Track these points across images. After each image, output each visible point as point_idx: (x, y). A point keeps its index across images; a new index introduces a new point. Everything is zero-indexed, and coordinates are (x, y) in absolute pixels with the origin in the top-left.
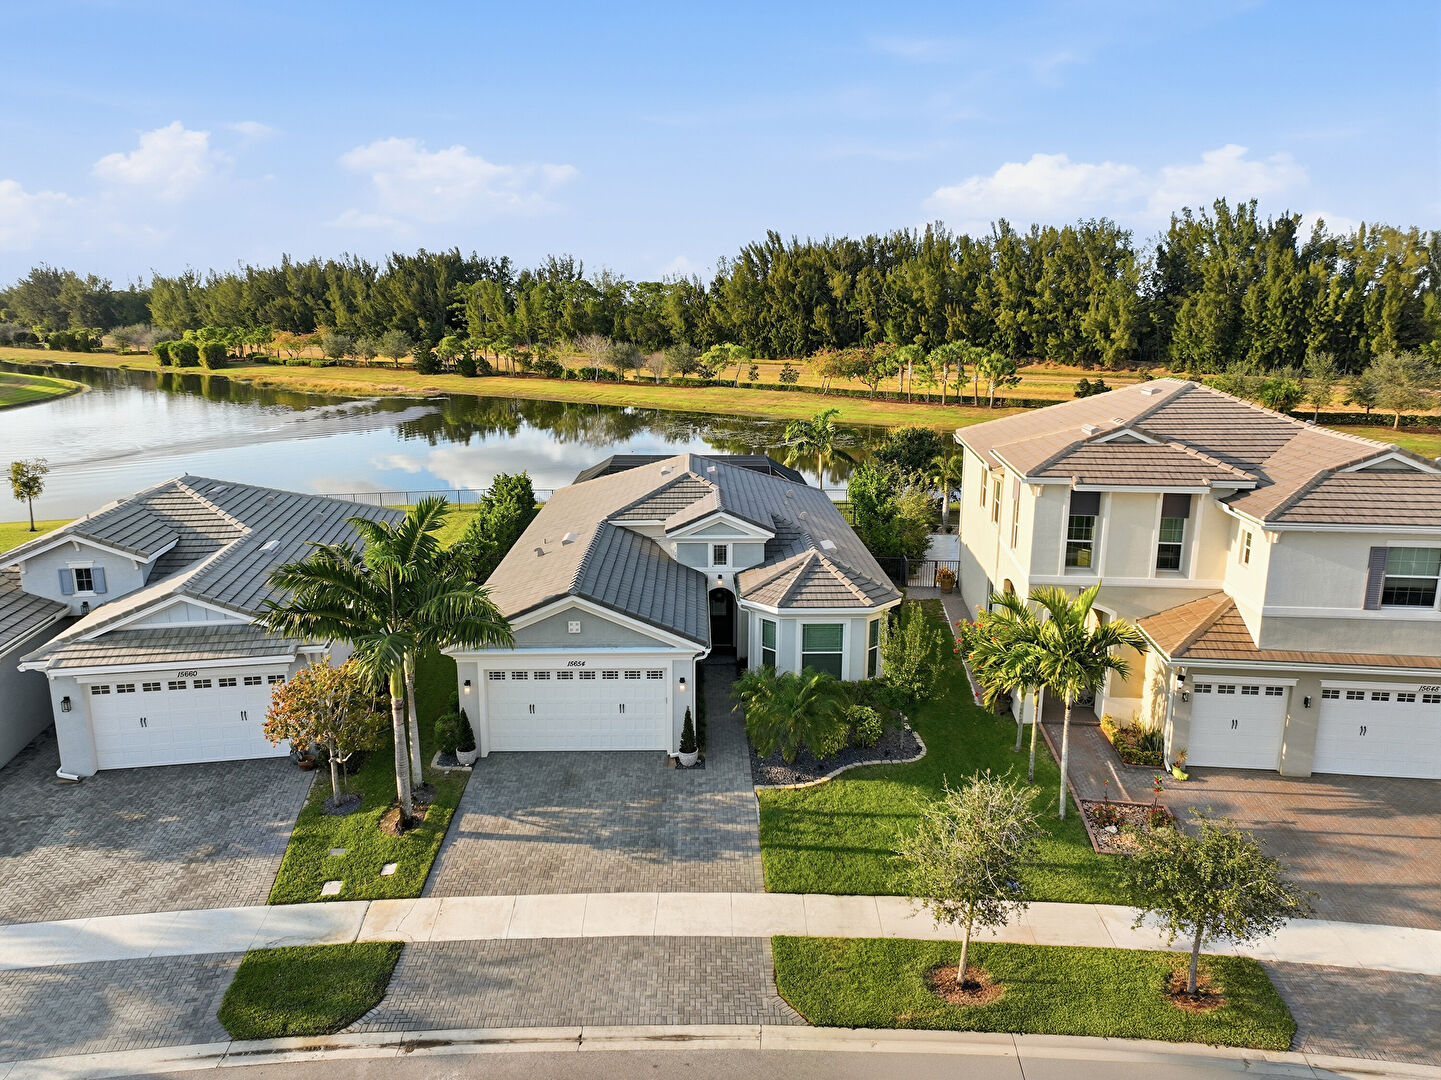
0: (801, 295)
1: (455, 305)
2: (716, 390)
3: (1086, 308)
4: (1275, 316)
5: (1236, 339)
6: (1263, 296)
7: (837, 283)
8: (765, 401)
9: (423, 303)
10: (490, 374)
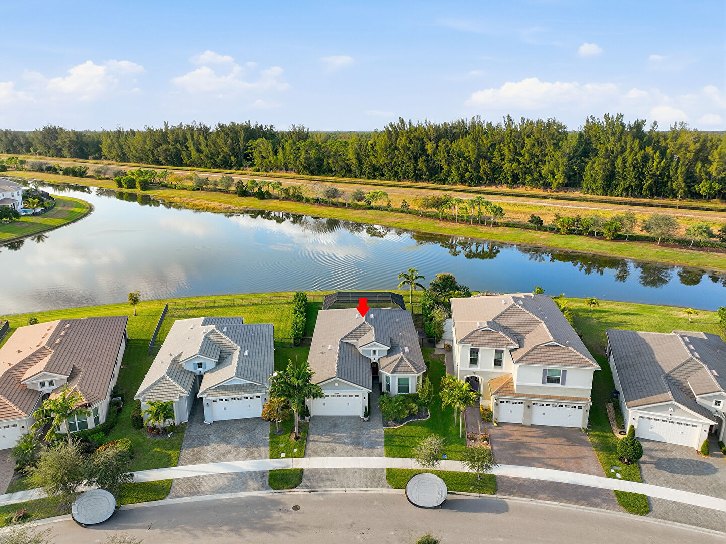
0: (412, 152)
1: (248, 151)
2: (372, 211)
3: (544, 164)
4: (630, 171)
5: (612, 180)
6: (624, 161)
7: (429, 147)
8: (394, 219)
9: (233, 149)
10: (271, 199)
